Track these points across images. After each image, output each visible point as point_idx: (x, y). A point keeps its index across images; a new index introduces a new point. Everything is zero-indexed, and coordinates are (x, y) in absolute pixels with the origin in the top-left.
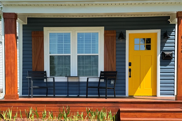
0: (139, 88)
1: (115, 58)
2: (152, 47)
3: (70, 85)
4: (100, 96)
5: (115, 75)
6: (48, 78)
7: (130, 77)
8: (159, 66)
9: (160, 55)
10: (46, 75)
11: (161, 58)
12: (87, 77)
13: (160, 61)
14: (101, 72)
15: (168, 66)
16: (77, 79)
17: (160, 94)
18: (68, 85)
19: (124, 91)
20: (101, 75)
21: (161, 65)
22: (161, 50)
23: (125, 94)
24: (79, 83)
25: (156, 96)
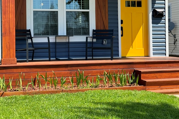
0: (131, 48)
1: (107, 15)
2: (143, 4)
3: (57, 47)
4: (93, 58)
5: (112, 34)
6: (33, 37)
7: (122, 36)
8: (151, 24)
9: (151, 13)
10: (30, 34)
11: (153, 16)
12: (86, 37)
13: (152, 19)
14: (94, 31)
15: (159, 24)
16: (66, 38)
17: (153, 54)
18: (56, 46)
19: (117, 52)
20: (93, 34)
21: (153, 23)
22: (152, 8)
23: (118, 55)
24: (69, 43)
25: (148, 56)
